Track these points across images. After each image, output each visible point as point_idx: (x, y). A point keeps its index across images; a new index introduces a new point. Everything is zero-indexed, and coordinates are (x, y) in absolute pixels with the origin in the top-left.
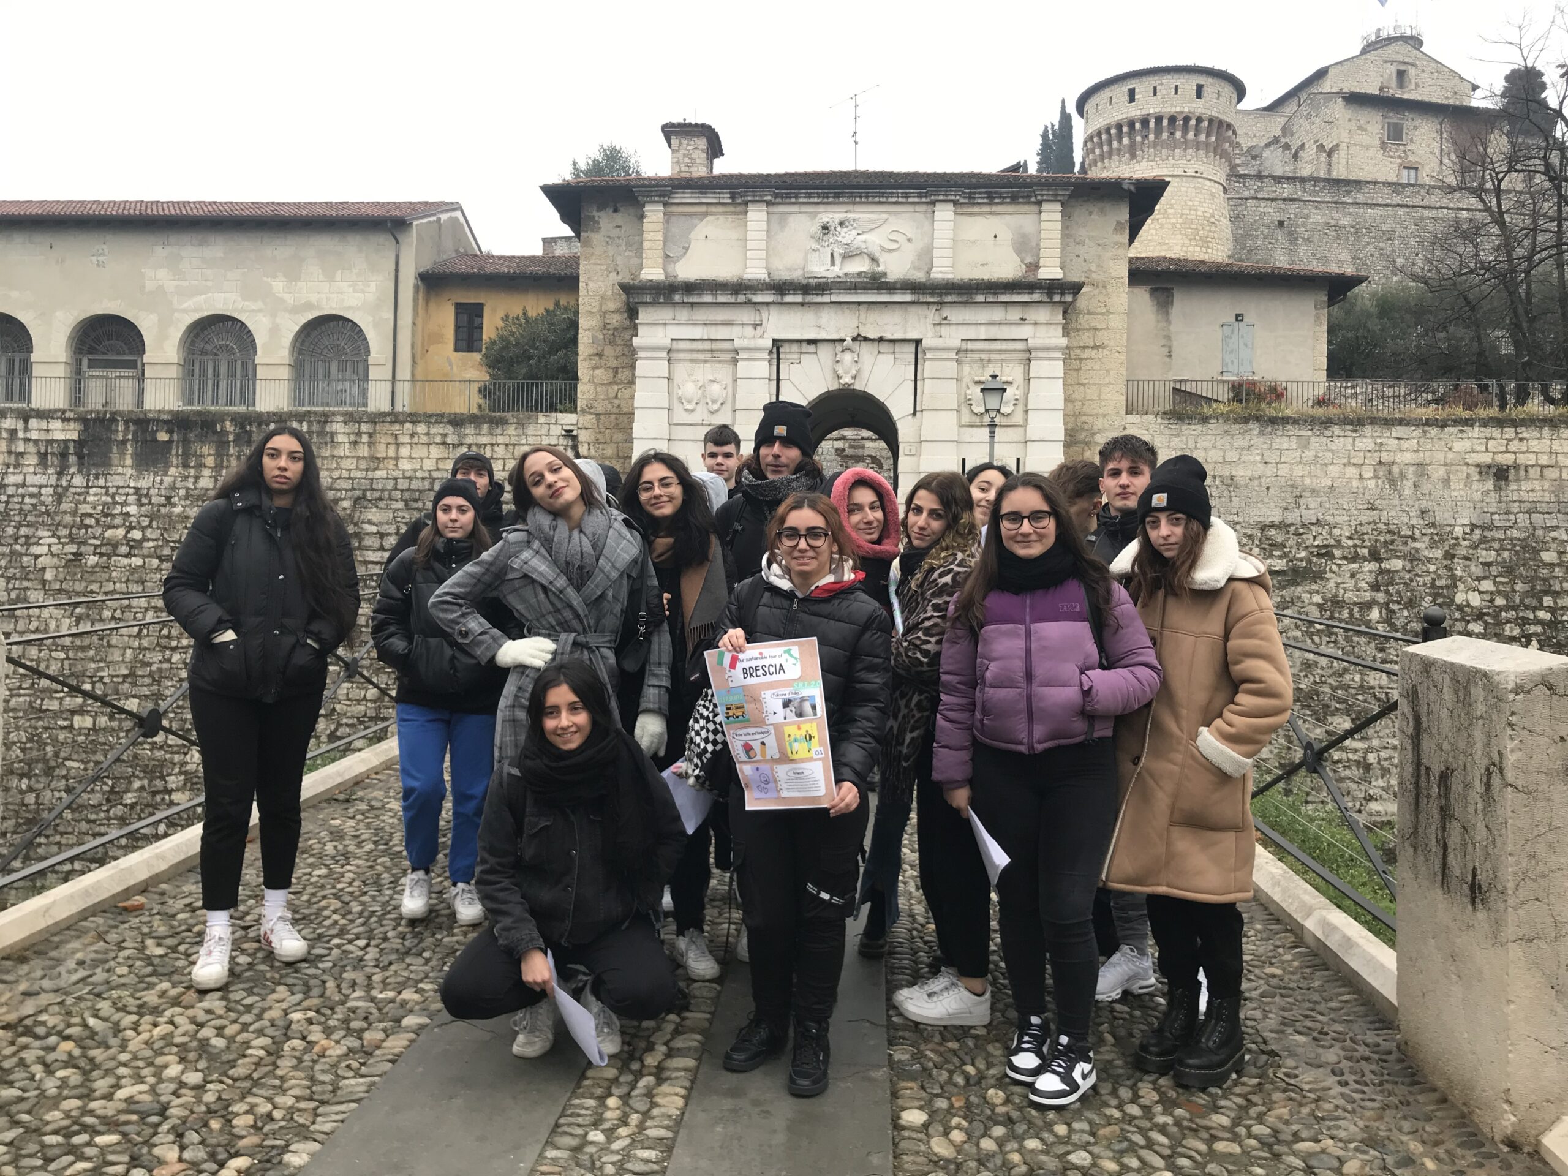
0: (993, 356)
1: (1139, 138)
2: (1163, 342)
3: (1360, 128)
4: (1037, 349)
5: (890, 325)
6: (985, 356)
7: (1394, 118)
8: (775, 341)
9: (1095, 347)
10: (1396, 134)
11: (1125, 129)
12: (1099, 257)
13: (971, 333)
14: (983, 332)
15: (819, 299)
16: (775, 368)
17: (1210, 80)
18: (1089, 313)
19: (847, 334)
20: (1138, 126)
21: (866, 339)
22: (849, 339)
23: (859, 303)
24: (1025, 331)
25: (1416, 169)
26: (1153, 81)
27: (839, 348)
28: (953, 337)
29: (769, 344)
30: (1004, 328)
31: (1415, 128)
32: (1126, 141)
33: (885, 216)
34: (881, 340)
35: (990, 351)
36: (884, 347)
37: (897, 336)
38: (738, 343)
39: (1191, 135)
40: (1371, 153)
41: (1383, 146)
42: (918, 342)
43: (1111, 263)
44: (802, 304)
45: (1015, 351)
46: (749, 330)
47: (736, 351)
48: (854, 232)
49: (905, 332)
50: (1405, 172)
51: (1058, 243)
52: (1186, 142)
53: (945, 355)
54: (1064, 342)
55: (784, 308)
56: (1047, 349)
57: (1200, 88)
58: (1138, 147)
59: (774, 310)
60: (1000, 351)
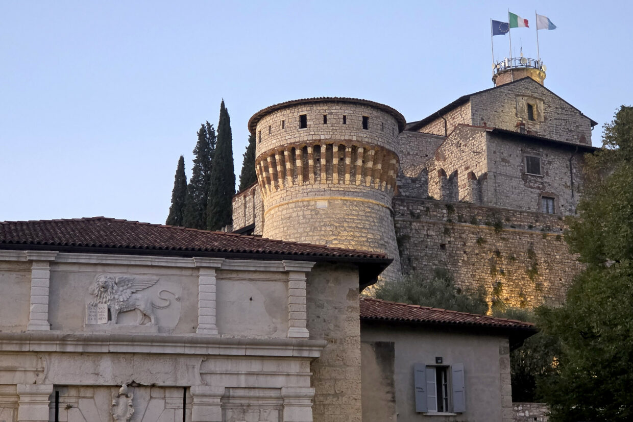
0: (252, 402)
1: (311, 162)
2: (388, 389)
3: (504, 160)
4: (289, 397)
5: (161, 372)
6: (244, 402)
7: (531, 153)
8: (55, 386)
9: (336, 395)
10: (534, 167)
11: (298, 152)
12: (336, 318)
13: (232, 382)
14: (243, 381)
15: (98, 350)
16: (54, 410)
17: (375, 113)
18: (330, 366)
19: (124, 380)
20: (310, 150)
21: (139, 386)
22: (124, 386)
23: (134, 354)
24: (279, 381)
25: (553, 199)
26: (323, 109)
27: (114, 392)
28: (218, 385)
29: (50, 389)
30: (262, 378)
31: (550, 163)
32: (299, 163)
33: (155, 278)
34: (153, 386)
35: (249, 398)
36: (156, 393)
37: (168, 383)
38: (20, 388)
39: (359, 163)
40: (515, 183)
41: (524, 177)
42: (186, 389)
43: (346, 324)
44: (82, 354)
45: (271, 398)
46: (31, 377)
47: (18, 396)
48: (129, 291)
49: (176, 380)
50: (544, 202)
51: (303, 307)
52: (355, 167)
53: (210, 400)
54: (312, 391)
55: (65, 358)
56: (298, 397)
57: (365, 120)
58: (311, 170)
59: (55, 360)
60: (258, 398)
